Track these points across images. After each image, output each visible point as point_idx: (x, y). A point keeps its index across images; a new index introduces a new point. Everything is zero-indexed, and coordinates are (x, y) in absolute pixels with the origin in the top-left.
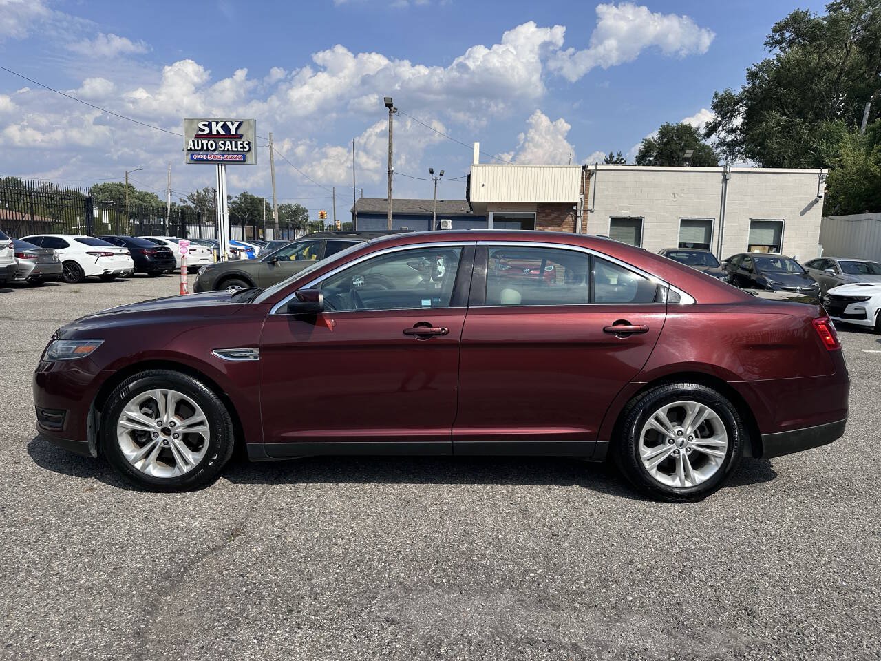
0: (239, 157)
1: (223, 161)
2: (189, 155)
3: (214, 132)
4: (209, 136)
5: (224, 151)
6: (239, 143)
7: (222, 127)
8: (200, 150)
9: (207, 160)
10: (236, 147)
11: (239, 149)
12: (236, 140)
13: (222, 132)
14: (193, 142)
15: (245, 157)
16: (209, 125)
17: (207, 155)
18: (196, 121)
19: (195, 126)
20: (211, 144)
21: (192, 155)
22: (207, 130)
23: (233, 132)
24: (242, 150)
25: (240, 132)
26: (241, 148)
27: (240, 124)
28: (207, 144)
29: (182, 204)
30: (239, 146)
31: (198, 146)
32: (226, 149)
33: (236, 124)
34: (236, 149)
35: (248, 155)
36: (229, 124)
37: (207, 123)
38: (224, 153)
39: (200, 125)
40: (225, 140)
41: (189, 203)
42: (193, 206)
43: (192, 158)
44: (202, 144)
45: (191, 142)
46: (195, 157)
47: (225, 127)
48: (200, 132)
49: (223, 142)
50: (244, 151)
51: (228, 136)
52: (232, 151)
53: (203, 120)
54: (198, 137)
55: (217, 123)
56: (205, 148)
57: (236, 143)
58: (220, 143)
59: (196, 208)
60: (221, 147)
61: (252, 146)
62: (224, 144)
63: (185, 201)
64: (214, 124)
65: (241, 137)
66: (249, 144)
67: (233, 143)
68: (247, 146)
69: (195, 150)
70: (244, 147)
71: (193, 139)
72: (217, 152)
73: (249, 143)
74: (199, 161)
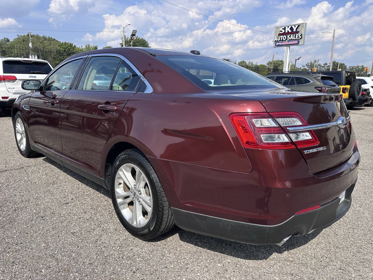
0: (296, 42)
1: (289, 44)
2: (275, 43)
3: (286, 32)
4: (284, 34)
5: (290, 40)
6: (297, 35)
7: (290, 29)
8: (279, 41)
9: (282, 45)
10: (295, 37)
11: (297, 38)
12: (295, 34)
13: (290, 31)
14: (277, 37)
15: (298, 42)
16: (285, 29)
17: (282, 42)
18: (279, 28)
19: (279, 30)
20: (284, 38)
21: (276, 43)
22: (283, 31)
23: (295, 30)
24: (298, 38)
25: (298, 30)
26: (297, 37)
27: (299, 26)
28: (283, 37)
30: (297, 36)
31: (279, 39)
32: (290, 39)
33: (297, 26)
34: (295, 39)
35: (300, 40)
36: (293, 27)
37: (284, 28)
38: (289, 41)
39: (281, 30)
40: (290, 34)
43: (276, 45)
44: (281, 38)
45: (276, 37)
46: (277, 44)
47: (292, 29)
48: (281, 33)
49: (289, 36)
50: (298, 39)
51: (293, 32)
52: (293, 39)
53: (282, 27)
54: (280, 35)
55: (288, 27)
56: (281, 40)
57: (295, 35)
60: (288, 38)
61: (303, 36)
62: (290, 37)
64: (287, 28)
65: (298, 32)
67: (294, 35)
68: (300, 37)
69: (278, 41)
70: (299, 37)
71: (277, 36)
72: (287, 41)
73: (302, 34)
74: (279, 46)
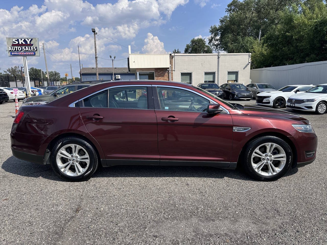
0: (32, 53)
1: (25, 55)
2: (10, 53)
3: (20, 43)
4: (18, 45)
5: (25, 51)
6: (32, 47)
7: (23, 41)
8: (14, 51)
9: (18, 55)
10: (30, 49)
11: (32, 50)
13: (24, 43)
14: (11, 47)
15: (35, 53)
16: (18, 40)
17: (18, 53)
18: (12, 39)
19: (11, 41)
20: (19, 48)
21: (11, 53)
22: (17, 42)
23: (29, 43)
24: (33, 50)
25: (32, 43)
26: (33, 49)
27: (32, 40)
28: (17, 48)
29: (5, 73)
30: (32, 49)
31: (13, 49)
32: (26, 50)
33: (30, 40)
34: (31, 50)
35: (36, 52)
36: (27, 40)
37: (17, 39)
38: (25, 52)
39: (14, 40)
40: (26, 46)
41: (8, 73)
42: (10, 74)
43: (11, 54)
44: (15, 48)
45: (10, 47)
46: (13, 54)
47: (25, 41)
48: (14, 43)
50: (34, 51)
51: (26, 44)
52: (29, 51)
53: (15, 38)
54: (13, 45)
55: (21, 39)
56: (17, 50)
58: (23, 48)
59: (11, 75)
60: (24, 49)
61: (38, 47)
62: (25, 48)
63: (6, 72)
64: (20, 40)
65: (32, 45)
66: (36, 48)
67: (29, 47)
69: (12, 51)
70: (34, 49)
72: (22, 51)
74: (15, 55)
